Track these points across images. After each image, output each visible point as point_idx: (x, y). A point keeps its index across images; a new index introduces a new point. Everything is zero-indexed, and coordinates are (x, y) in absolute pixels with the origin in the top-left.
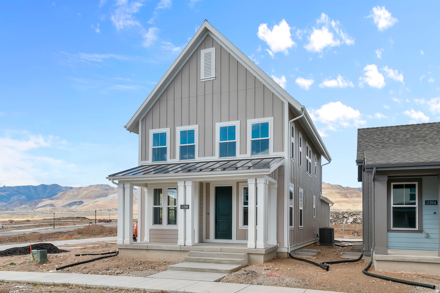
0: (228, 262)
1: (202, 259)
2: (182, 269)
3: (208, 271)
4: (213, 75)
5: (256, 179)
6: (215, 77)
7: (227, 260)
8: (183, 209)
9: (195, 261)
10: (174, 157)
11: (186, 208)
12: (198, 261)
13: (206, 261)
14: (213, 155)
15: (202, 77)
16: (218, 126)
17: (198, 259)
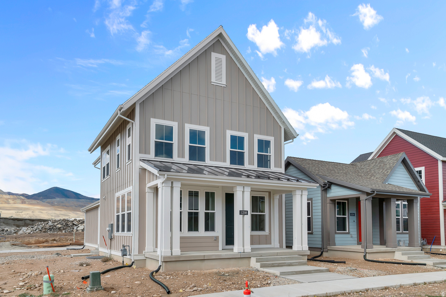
4: (224, 82)
5: (302, 191)
6: (226, 85)
8: (242, 215)
10: (183, 157)
14: (225, 161)
15: (213, 79)
16: (229, 133)
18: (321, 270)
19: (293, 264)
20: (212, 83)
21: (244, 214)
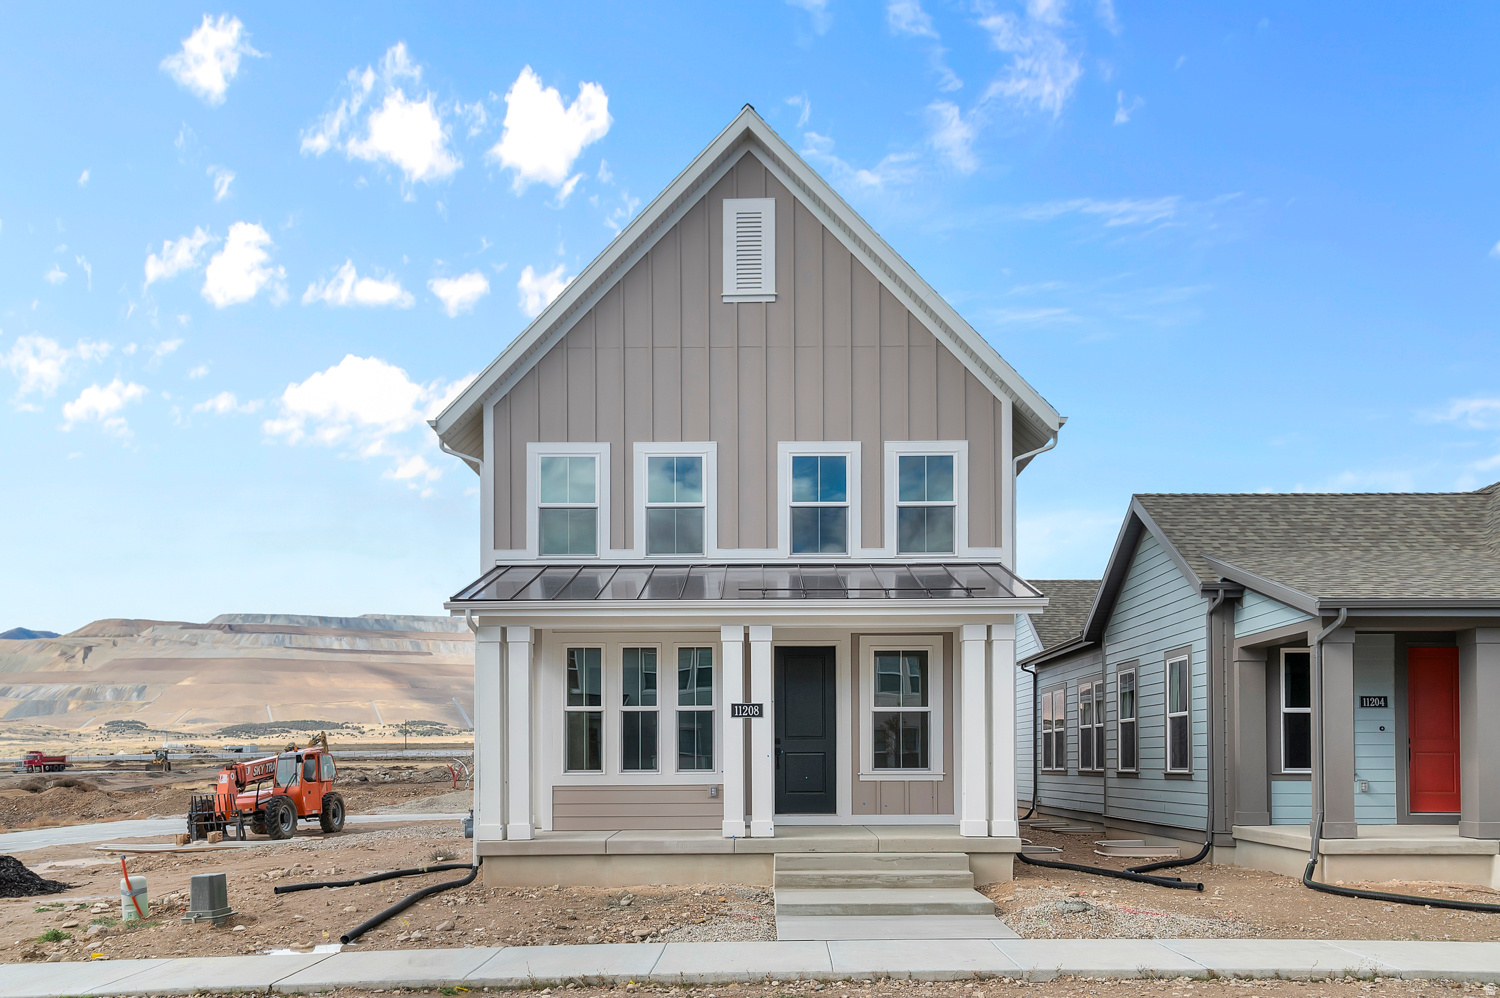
0: (930, 881)
1: (838, 876)
2: (827, 909)
3: (919, 910)
4: (768, 286)
5: (989, 628)
6: (776, 296)
7: (924, 877)
8: (741, 719)
9: (814, 883)
10: (627, 544)
11: (754, 716)
12: (825, 883)
13: (854, 882)
14: (770, 542)
15: (730, 286)
16: (786, 452)
17: (824, 877)
18: (957, 905)
19: (911, 882)
20: (725, 300)
21: (748, 715)
